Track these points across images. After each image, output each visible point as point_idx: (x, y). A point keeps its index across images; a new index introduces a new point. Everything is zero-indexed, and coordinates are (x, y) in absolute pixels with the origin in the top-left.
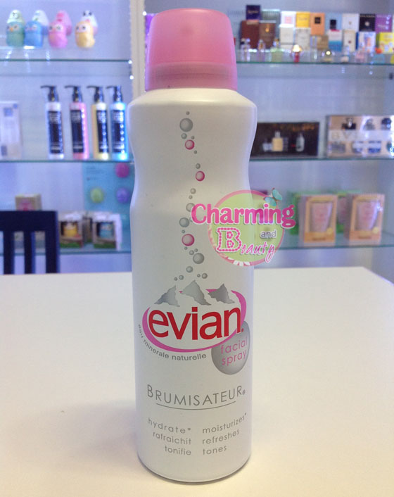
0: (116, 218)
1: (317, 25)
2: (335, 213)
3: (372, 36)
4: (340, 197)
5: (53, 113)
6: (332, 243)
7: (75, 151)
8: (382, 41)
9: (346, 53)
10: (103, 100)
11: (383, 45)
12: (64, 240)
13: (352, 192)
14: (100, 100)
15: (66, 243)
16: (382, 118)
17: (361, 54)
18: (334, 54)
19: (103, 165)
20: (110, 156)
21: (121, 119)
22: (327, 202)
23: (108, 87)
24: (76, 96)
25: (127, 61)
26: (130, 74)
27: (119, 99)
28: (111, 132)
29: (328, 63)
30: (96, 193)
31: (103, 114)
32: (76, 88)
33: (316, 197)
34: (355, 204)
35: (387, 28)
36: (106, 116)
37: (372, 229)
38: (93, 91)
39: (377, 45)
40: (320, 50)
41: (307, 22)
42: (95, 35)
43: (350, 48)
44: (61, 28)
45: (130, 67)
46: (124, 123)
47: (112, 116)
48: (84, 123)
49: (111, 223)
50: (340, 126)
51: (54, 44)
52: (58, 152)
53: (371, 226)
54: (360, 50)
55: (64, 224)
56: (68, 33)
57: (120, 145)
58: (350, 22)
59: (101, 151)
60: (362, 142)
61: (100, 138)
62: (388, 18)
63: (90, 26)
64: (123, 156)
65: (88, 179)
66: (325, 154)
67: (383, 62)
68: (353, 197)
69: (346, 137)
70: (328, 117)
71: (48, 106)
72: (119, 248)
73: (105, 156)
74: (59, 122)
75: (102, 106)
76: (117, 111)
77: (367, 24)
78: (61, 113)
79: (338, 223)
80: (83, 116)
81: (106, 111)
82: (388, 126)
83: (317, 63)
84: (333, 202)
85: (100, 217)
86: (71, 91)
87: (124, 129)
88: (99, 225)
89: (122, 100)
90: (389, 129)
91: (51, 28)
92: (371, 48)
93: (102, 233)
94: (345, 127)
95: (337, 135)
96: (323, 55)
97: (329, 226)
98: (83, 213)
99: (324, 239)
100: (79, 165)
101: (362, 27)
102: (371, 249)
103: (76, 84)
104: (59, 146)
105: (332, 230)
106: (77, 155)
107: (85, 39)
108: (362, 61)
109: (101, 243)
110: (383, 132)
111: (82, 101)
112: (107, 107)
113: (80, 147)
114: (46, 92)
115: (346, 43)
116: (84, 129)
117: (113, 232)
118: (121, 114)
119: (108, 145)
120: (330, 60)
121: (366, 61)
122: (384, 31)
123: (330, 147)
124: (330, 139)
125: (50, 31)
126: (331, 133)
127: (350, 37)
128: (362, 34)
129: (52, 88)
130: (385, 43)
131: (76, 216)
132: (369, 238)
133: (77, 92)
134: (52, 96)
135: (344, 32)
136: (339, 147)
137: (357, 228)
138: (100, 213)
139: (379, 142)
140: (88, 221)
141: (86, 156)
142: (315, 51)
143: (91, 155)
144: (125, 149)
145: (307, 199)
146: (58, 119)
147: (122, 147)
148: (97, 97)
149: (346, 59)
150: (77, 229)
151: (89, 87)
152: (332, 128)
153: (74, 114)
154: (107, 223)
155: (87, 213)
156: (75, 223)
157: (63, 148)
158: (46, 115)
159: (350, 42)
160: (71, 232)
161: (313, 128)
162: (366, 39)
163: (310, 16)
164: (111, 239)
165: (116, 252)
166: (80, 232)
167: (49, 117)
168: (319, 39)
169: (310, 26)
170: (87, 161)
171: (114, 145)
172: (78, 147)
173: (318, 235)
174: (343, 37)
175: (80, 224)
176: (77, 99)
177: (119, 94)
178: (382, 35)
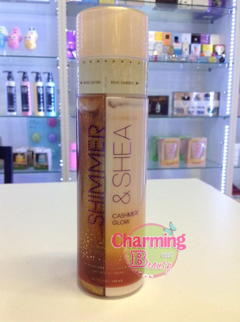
0: (49, 151)
1: (167, 40)
2: (179, 148)
3: (199, 46)
4: (181, 139)
5: (10, 87)
6: (177, 166)
7: (23, 110)
8: (204, 49)
9: (184, 56)
10: (41, 81)
11: (205, 51)
12: (15, 165)
13: (188, 137)
14: (39, 80)
15: (17, 166)
16: (205, 94)
17: (192, 56)
18: (177, 56)
19: (41, 119)
20: (45, 113)
21: (52, 92)
22: (174, 142)
23: (44, 73)
24: (24, 77)
25: (56, 58)
26: (58, 65)
27: (51, 80)
28: (46, 99)
29: (174, 62)
30: (36, 136)
31: (41, 89)
32: (24, 73)
33: (167, 139)
34: (190, 143)
35: (207, 42)
36: (43, 90)
37: (200, 158)
38: (35, 75)
39: (202, 52)
40: (169, 54)
41: (161, 38)
42: (36, 42)
43: (186, 53)
44: (15, 37)
45: (58, 61)
46: (54, 94)
47: (46, 90)
48: (29, 94)
49: (46, 154)
50: (181, 98)
51: (11, 46)
52: (13, 111)
53: (200, 156)
54: (192, 54)
55: (16, 154)
56: (20, 40)
57: (51, 107)
58: (186, 38)
59: (40, 110)
60: (193, 108)
61: (39, 103)
62: (208, 36)
63: (33, 36)
64: (53, 114)
65: (31, 127)
66: (172, 114)
67: (205, 61)
68: (189, 139)
69: (184, 105)
70: (173, 93)
71: (7, 83)
72: (50, 169)
73: (42, 114)
74: (14, 93)
75: (40, 84)
76: (49, 87)
77: (196, 39)
78: (15, 87)
79: (181, 155)
80: (29, 90)
81: (43, 87)
82: (208, 98)
83: (167, 62)
84: (177, 142)
85: (38, 150)
86: (21, 74)
87: (54, 98)
88: (38, 155)
89: (52, 81)
90: (209, 100)
91: (10, 37)
92: (198, 53)
93: (39, 160)
94: (184, 99)
95: (179, 103)
96: (171, 57)
97: (175, 156)
98: (28, 148)
99: (173, 164)
100: (25, 119)
101: (193, 41)
102: (199, 170)
103: (24, 71)
104: (13, 107)
105: (177, 159)
106: (25, 112)
107: (31, 44)
108: (193, 61)
109: (39, 166)
110: (206, 102)
111: (28, 81)
112: (43, 84)
113: (27, 108)
114: (6, 75)
115: (184, 50)
116: (29, 97)
117: (46, 159)
118: (52, 89)
119: (44, 107)
120: (175, 60)
121: (195, 61)
122: (205, 43)
123: (175, 110)
124: (175, 106)
125: (9, 39)
126: (175, 102)
127: (186, 47)
128: (193, 46)
129: (10, 73)
130: (206, 50)
131: (23, 150)
132: (198, 163)
133: (25, 75)
134: (10, 77)
135: (182, 44)
136: (180, 110)
137: (192, 157)
138: (38, 148)
139: (203, 107)
140: (31, 153)
141: (30, 113)
142: (166, 54)
143: (33, 113)
144: (54, 110)
145: (162, 140)
146: (13, 91)
147: (52, 108)
148: (37, 79)
149: (184, 59)
150: (24, 158)
151: (33, 72)
152: (177, 99)
153: (23, 88)
154: (43, 154)
155: (30, 148)
156: (23, 154)
157: (16, 109)
158: (6, 89)
159: (186, 50)
160: (20, 159)
161: (165, 99)
162: (195, 48)
163: (163, 34)
164: (45, 164)
165: (48, 172)
166: (26, 160)
167: (7, 90)
168: (168, 48)
169: (163, 40)
170: (31, 117)
171: (47, 107)
172: (25, 108)
173: (169, 161)
174: (182, 47)
175: (26, 155)
176: (25, 80)
177: (51, 77)
178: (205, 46)
